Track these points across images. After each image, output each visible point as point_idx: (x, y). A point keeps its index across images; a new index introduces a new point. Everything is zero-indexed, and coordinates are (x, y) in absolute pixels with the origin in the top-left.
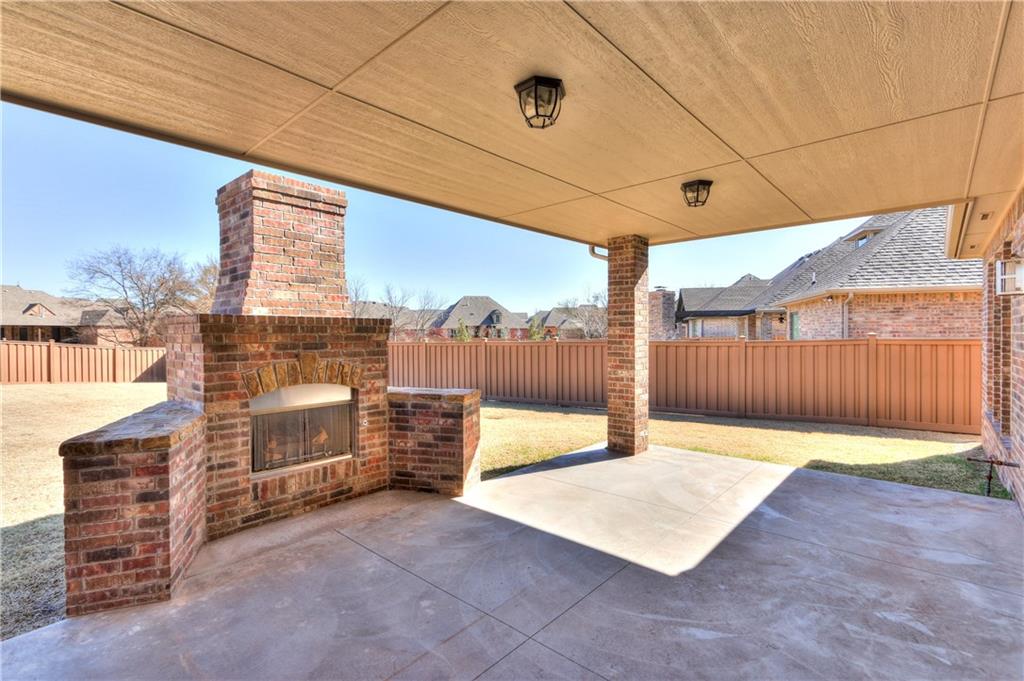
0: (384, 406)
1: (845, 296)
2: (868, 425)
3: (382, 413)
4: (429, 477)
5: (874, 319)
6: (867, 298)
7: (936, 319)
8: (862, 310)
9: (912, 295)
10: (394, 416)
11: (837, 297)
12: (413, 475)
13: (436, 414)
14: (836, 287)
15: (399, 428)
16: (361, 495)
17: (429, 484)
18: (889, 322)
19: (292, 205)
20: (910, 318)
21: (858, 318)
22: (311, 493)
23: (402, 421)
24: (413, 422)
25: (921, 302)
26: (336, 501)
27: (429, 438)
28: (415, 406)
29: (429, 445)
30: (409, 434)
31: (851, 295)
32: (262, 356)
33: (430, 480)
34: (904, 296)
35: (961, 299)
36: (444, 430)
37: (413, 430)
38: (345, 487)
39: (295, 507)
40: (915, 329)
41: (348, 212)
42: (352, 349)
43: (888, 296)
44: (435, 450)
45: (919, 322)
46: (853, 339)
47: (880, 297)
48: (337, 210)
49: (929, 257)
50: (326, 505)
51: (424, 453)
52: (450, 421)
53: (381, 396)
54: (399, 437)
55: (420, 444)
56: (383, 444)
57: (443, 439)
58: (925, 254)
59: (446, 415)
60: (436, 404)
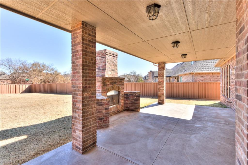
1: (193, 73)
2: (199, 99)
3: (123, 96)
4: (133, 108)
5: (198, 78)
6: (197, 74)
7: (210, 78)
8: (196, 76)
9: (205, 73)
10: (125, 96)
11: (191, 74)
12: (130, 108)
13: (134, 96)
14: (191, 72)
15: (126, 99)
16: (121, 112)
17: (133, 110)
18: (201, 79)
19: (111, 56)
20: (205, 78)
21: (195, 78)
22: (114, 111)
23: (127, 97)
24: (130, 98)
25: (207, 75)
26: (118, 113)
27: (133, 100)
28: (130, 95)
29: (133, 102)
30: (129, 100)
31: (194, 73)
32: (108, 85)
33: (133, 109)
34: (204, 73)
35: (214, 74)
36: (136, 99)
37: (129, 99)
38: (119, 110)
39: (112, 114)
40: (206, 80)
41: (118, 57)
42: (120, 84)
43: (201, 73)
44: (134, 103)
45: (206, 79)
46: (195, 82)
47: (199, 74)
48: (116, 56)
49: (208, 66)
50: (116, 114)
51: (132, 104)
52: (137, 97)
53: (123, 93)
54: (126, 101)
55: (131, 102)
56: (123, 102)
57: (136, 101)
58: (207, 65)
59: (136, 96)
60: (135, 94)
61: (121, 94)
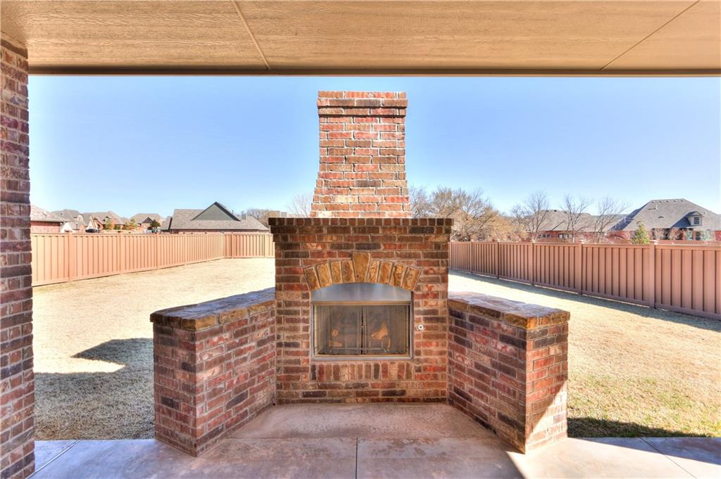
0: (442, 311)
3: (442, 320)
4: (486, 409)
10: (453, 325)
12: (469, 399)
13: (494, 335)
15: (457, 340)
16: (414, 401)
17: (486, 418)
22: (363, 386)
23: (460, 333)
24: (470, 337)
26: (388, 400)
27: (486, 361)
28: (473, 319)
29: (486, 370)
30: (467, 350)
32: (320, 254)
33: (487, 414)
36: (503, 357)
37: (470, 346)
38: (398, 389)
39: (348, 394)
42: (407, 250)
44: (493, 379)
48: (397, 112)
50: (378, 401)
51: (481, 377)
52: (510, 348)
53: (440, 302)
54: (457, 350)
55: (478, 366)
56: (441, 353)
57: (501, 368)
59: (505, 339)
60: (495, 322)
61: (415, 309)
